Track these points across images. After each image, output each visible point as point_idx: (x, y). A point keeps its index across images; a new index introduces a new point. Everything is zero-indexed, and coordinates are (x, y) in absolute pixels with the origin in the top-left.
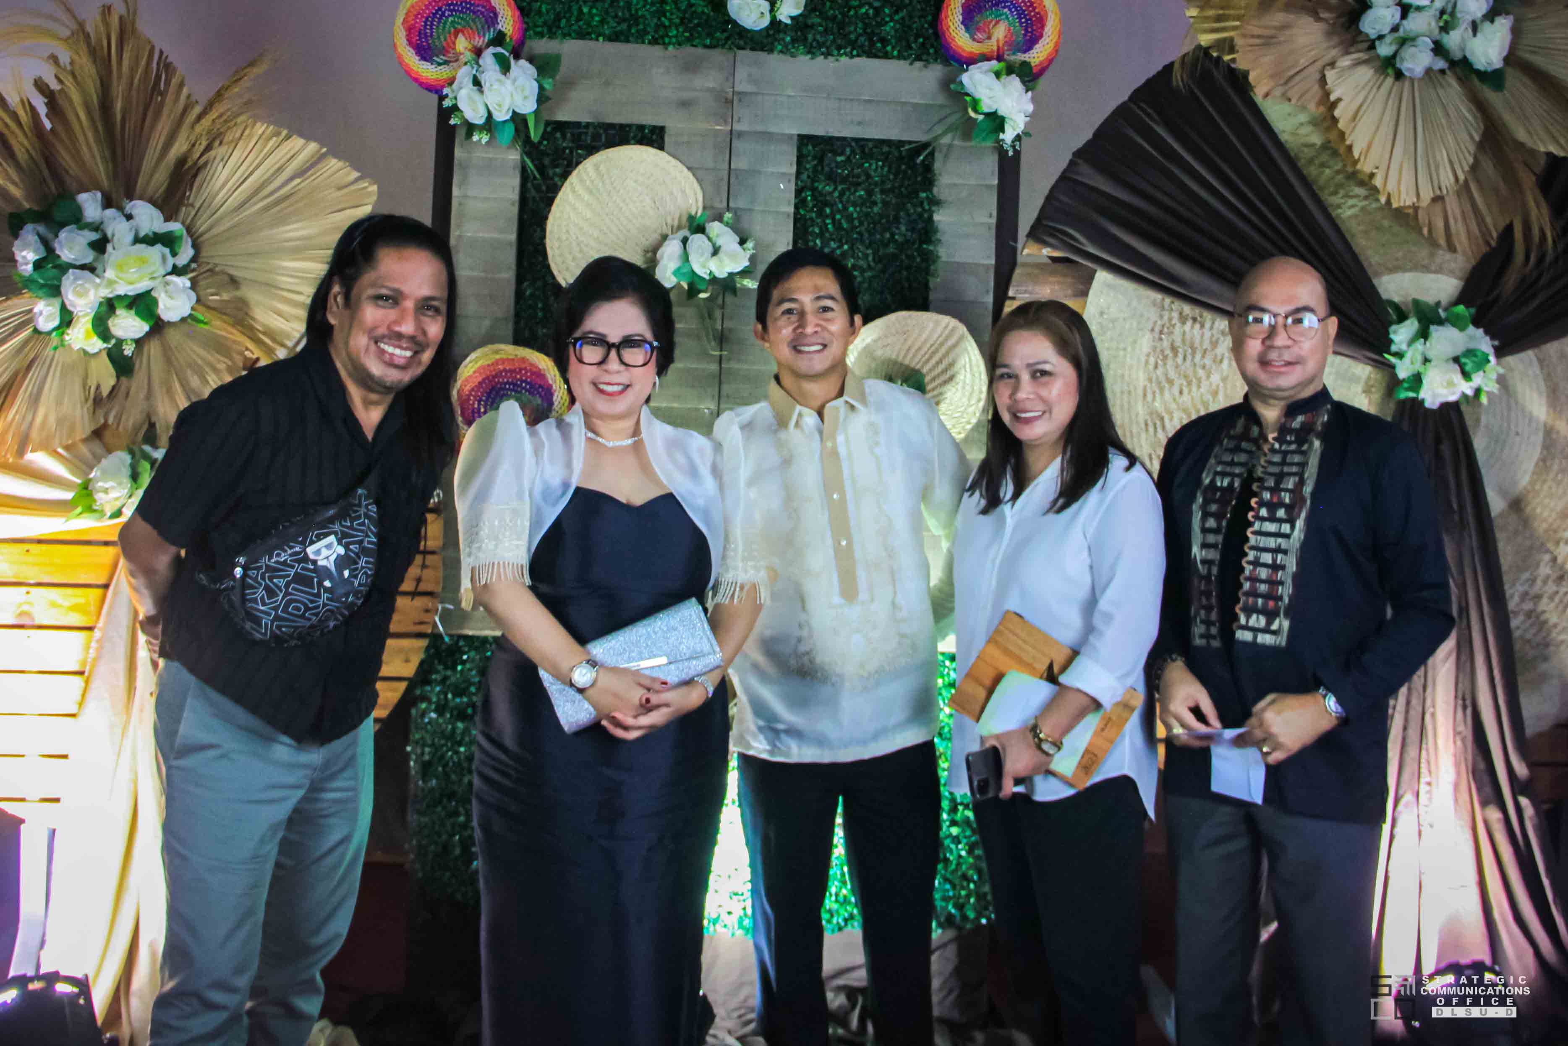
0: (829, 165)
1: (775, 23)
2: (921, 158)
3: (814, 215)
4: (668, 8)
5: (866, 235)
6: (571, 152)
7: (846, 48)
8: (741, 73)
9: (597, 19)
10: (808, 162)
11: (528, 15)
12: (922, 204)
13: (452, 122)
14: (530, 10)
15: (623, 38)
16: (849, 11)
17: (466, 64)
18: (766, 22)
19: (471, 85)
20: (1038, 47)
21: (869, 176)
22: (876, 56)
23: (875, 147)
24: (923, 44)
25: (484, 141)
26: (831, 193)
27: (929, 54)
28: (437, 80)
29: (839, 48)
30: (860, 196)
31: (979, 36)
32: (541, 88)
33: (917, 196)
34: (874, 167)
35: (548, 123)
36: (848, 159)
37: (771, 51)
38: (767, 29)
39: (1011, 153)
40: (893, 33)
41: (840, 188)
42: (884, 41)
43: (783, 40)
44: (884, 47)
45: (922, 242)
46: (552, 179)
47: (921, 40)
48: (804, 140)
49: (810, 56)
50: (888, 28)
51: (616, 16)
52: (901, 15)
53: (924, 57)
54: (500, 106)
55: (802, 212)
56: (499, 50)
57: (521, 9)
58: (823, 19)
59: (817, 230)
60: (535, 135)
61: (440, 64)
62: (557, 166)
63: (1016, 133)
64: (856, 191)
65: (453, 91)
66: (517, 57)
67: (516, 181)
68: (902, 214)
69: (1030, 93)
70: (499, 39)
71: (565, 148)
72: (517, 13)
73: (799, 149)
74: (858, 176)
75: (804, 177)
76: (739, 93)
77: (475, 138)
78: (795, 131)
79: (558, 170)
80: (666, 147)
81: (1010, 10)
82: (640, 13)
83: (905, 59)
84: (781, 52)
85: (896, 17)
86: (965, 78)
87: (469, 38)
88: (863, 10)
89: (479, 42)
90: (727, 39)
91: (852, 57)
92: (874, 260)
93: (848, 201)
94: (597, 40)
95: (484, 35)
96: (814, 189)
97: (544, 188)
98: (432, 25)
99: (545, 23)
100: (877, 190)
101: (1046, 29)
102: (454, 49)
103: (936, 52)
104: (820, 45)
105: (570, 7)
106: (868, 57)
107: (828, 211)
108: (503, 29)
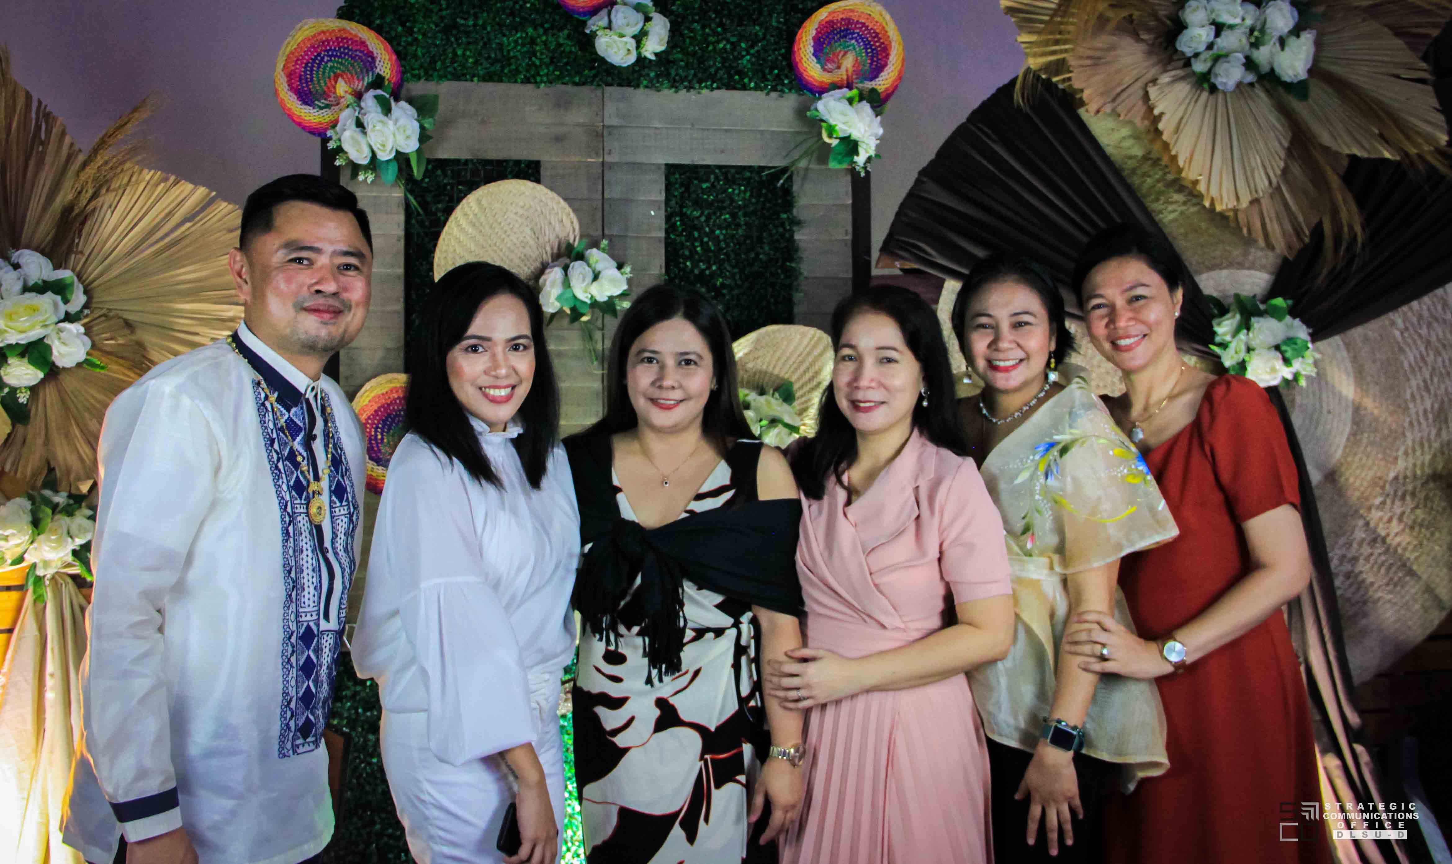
0: (694, 191)
1: (641, 60)
2: (781, 181)
3: (683, 238)
4: (538, 48)
5: (732, 256)
6: (452, 188)
7: (706, 81)
8: (610, 108)
9: (471, 60)
10: (676, 189)
11: (405, 59)
12: (782, 224)
13: (337, 163)
14: (406, 54)
15: (496, 78)
16: (708, 46)
17: (348, 106)
18: (632, 59)
19: (354, 127)
20: (884, 75)
21: (732, 201)
22: (734, 88)
23: (737, 173)
24: (778, 75)
25: (369, 181)
26: (698, 218)
27: (783, 84)
28: (320, 123)
29: (700, 82)
30: (725, 219)
31: (829, 66)
32: (422, 128)
33: (778, 218)
34: (737, 192)
35: (429, 161)
36: (713, 185)
37: (637, 86)
38: (633, 65)
39: (863, 174)
40: (749, 66)
41: (706, 212)
42: (742, 74)
43: (648, 75)
44: (742, 79)
45: (785, 260)
46: (435, 214)
47: (776, 71)
48: (671, 169)
49: (673, 90)
50: (745, 62)
51: (489, 57)
52: (756, 48)
53: (779, 87)
54: (383, 146)
55: (673, 237)
56: (379, 92)
57: (398, 54)
58: (684, 54)
59: (687, 253)
60: (417, 172)
61: (321, 108)
62: (439, 202)
63: (867, 155)
64: (721, 215)
65: (337, 133)
66: (397, 100)
67: (401, 218)
68: (765, 234)
69: (879, 118)
70: (378, 83)
71: (446, 185)
72: (394, 57)
73: (667, 178)
74: (723, 201)
75: (673, 203)
76: (609, 127)
77: (361, 178)
78: (663, 159)
79: (440, 206)
80: (542, 179)
81: (857, 41)
82: (512, 54)
83: (761, 89)
84: (646, 87)
85: (752, 51)
86: (820, 105)
87: (349, 82)
88: (721, 46)
89: (359, 86)
90: (595, 76)
91: (712, 89)
92: (740, 279)
93: (714, 225)
94: (472, 81)
95: (363, 79)
96: (683, 215)
97: (427, 223)
98: (312, 71)
99: (421, 66)
100: (741, 213)
101: (891, 58)
102: (335, 93)
103: (790, 82)
104: (682, 80)
105: (444, 51)
106: (727, 89)
107: (696, 234)
108: (381, 73)
